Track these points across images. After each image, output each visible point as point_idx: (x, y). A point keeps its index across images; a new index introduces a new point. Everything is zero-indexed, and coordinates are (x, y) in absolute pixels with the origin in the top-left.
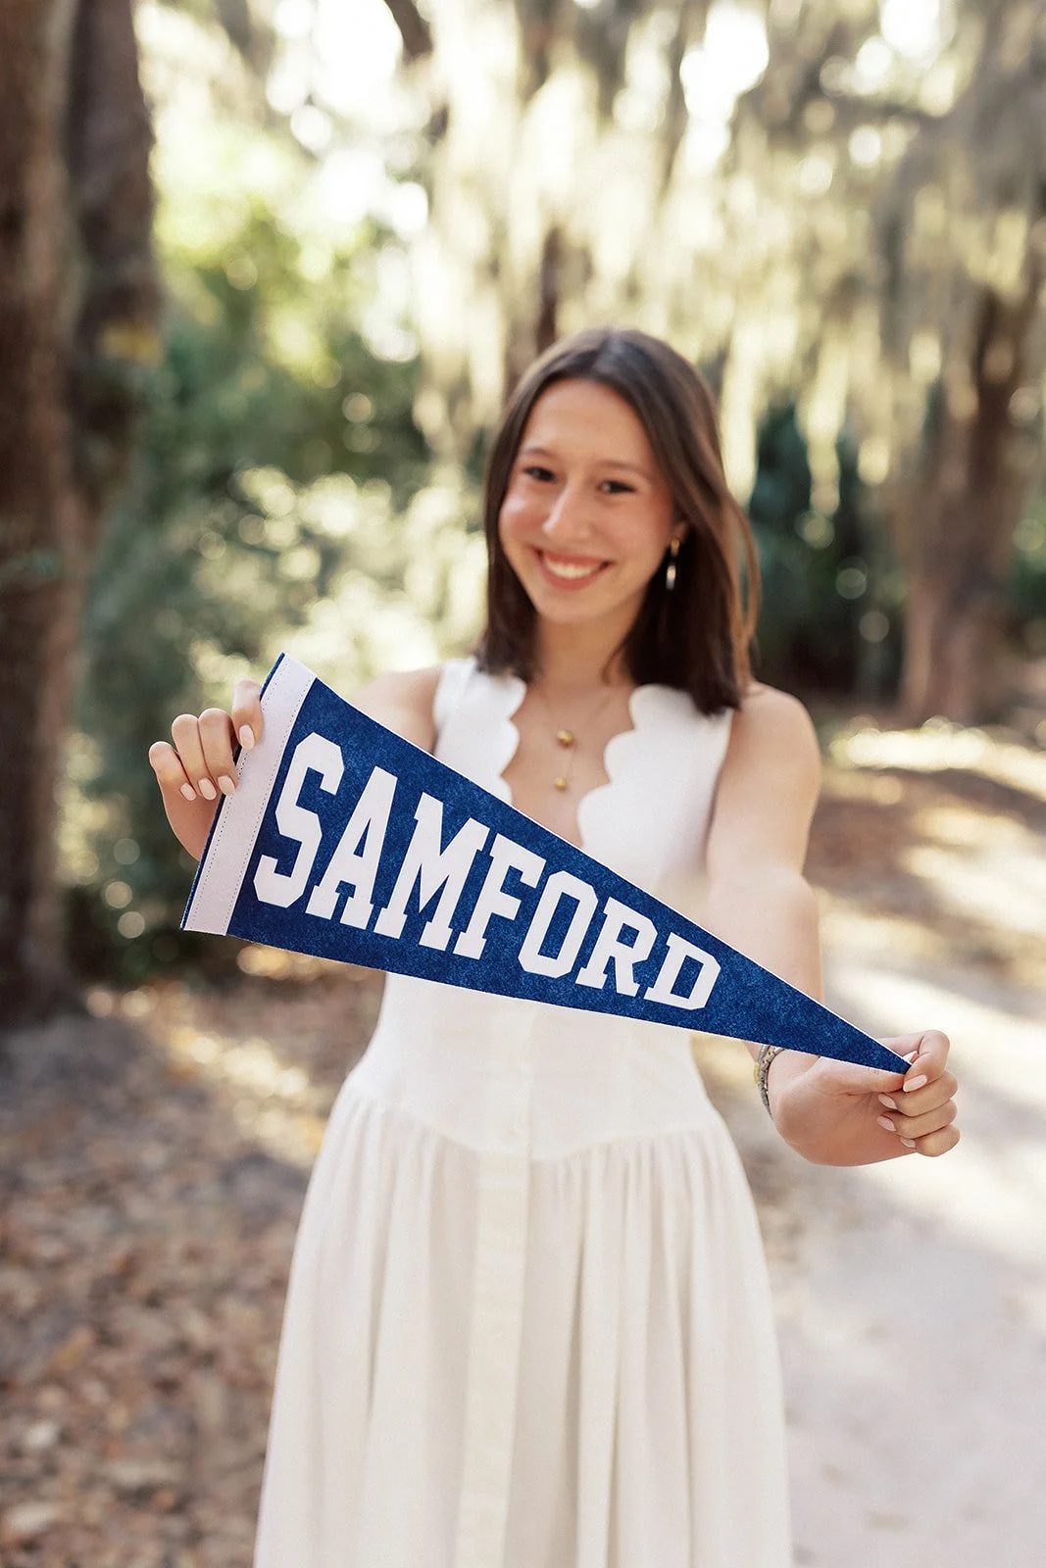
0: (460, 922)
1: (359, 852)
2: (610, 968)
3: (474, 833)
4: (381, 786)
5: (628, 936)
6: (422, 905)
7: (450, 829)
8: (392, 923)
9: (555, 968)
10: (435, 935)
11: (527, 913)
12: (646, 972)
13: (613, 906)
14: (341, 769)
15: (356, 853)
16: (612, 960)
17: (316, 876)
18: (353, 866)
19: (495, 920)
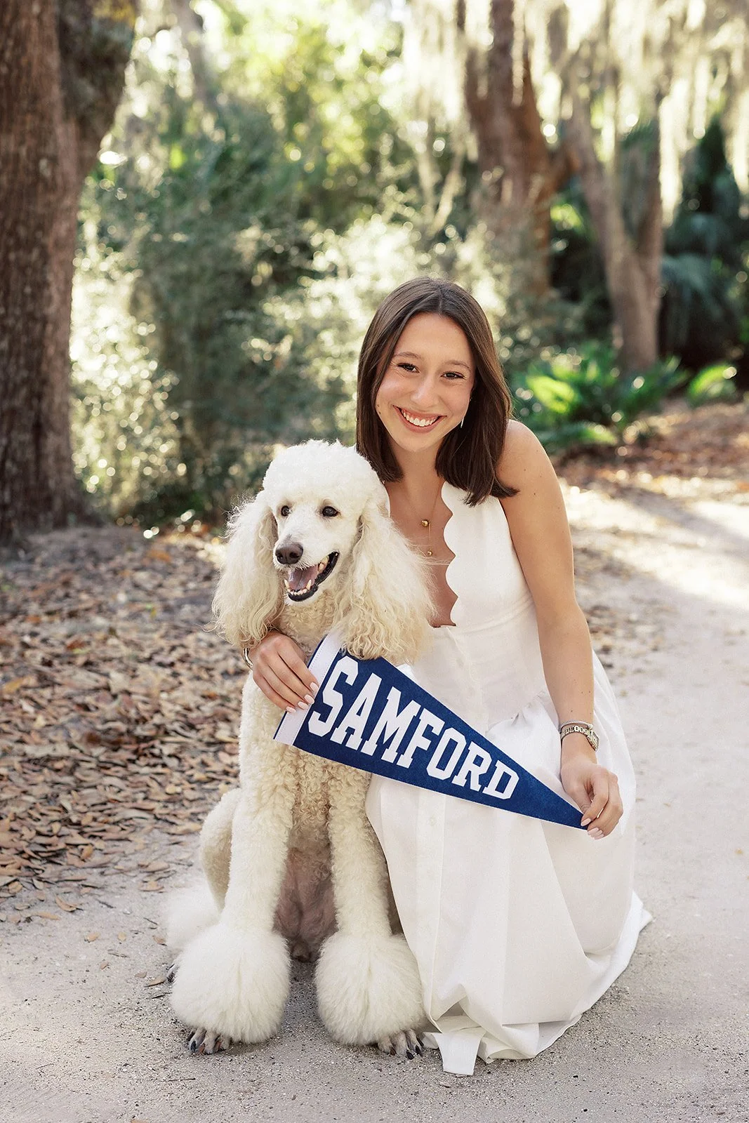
0: (402, 750)
1: (359, 713)
2: (468, 777)
3: (413, 707)
4: (374, 682)
5: (478, 761)
6: (385, 741)
7: (402, 706)
8: (370, 748)
9: (443, 775)
10: (389, 756)
11: (433, 748)
12: (485, 779)
13: (473, 746)
14: (357, 673)
15: (357, 714)
16: (470, 772)
17: (337, 723)
18: (355, 720)
19: (418, 750)
